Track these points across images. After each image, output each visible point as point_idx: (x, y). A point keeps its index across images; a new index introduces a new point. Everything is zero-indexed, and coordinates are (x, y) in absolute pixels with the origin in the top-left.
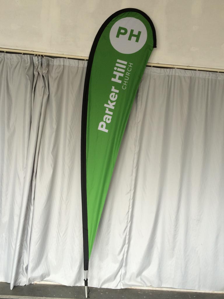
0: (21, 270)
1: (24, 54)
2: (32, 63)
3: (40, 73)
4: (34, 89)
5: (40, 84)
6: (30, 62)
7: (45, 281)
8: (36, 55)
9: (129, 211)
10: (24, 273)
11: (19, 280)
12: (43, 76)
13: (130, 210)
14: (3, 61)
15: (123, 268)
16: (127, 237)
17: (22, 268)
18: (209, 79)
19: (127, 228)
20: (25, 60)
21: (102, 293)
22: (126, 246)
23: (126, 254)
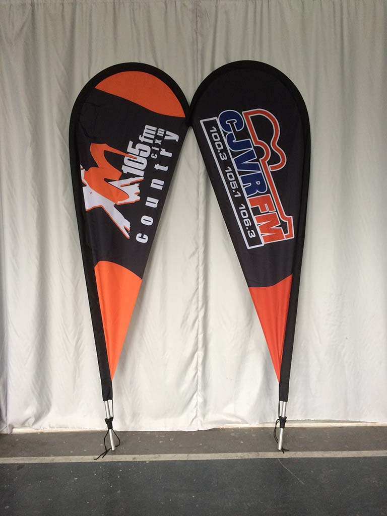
9: (198, 289)
13: (201, 287)
15: (199, 393)
16: (201, 337)
19: (197, 320)
21: (162, 440)
22: (200, 353)
23: (200, 368)
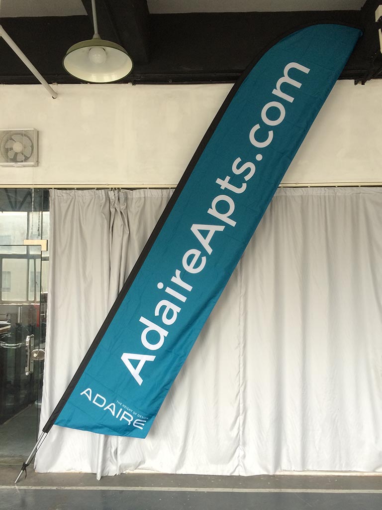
0: (108, 456)
1: (98, 189)
2: (108, 198)
3: (118, 210)
4: (111, 228)
5: (118, 222)
6: (106, 198)
7: (140, 469)
8: (112, 188)
9: (239, 372)
10: (113, 460)
11: (107, 469)
12: (121, 212)
13: (242, 370)
14: (73, 200)
16: (241, 406)
17: (109, 453)
18: (325, 197)
19: (239, 394)
20: (99, 196)
21: (213, 480)
22: (241, 418)
23: (241, 429)
